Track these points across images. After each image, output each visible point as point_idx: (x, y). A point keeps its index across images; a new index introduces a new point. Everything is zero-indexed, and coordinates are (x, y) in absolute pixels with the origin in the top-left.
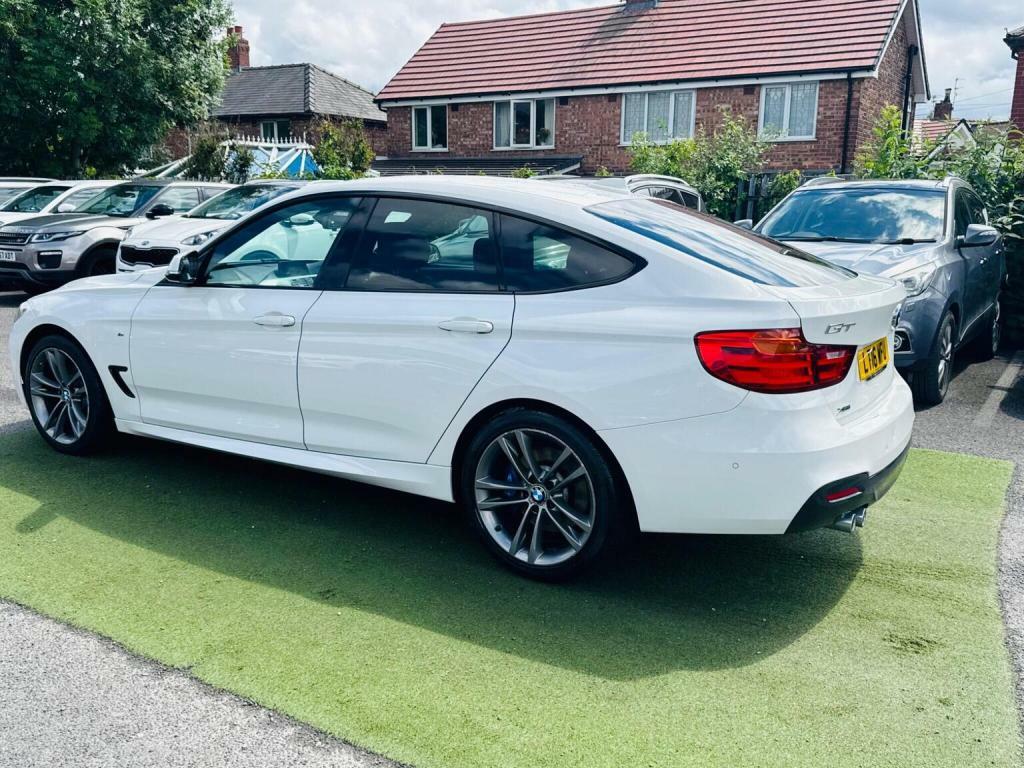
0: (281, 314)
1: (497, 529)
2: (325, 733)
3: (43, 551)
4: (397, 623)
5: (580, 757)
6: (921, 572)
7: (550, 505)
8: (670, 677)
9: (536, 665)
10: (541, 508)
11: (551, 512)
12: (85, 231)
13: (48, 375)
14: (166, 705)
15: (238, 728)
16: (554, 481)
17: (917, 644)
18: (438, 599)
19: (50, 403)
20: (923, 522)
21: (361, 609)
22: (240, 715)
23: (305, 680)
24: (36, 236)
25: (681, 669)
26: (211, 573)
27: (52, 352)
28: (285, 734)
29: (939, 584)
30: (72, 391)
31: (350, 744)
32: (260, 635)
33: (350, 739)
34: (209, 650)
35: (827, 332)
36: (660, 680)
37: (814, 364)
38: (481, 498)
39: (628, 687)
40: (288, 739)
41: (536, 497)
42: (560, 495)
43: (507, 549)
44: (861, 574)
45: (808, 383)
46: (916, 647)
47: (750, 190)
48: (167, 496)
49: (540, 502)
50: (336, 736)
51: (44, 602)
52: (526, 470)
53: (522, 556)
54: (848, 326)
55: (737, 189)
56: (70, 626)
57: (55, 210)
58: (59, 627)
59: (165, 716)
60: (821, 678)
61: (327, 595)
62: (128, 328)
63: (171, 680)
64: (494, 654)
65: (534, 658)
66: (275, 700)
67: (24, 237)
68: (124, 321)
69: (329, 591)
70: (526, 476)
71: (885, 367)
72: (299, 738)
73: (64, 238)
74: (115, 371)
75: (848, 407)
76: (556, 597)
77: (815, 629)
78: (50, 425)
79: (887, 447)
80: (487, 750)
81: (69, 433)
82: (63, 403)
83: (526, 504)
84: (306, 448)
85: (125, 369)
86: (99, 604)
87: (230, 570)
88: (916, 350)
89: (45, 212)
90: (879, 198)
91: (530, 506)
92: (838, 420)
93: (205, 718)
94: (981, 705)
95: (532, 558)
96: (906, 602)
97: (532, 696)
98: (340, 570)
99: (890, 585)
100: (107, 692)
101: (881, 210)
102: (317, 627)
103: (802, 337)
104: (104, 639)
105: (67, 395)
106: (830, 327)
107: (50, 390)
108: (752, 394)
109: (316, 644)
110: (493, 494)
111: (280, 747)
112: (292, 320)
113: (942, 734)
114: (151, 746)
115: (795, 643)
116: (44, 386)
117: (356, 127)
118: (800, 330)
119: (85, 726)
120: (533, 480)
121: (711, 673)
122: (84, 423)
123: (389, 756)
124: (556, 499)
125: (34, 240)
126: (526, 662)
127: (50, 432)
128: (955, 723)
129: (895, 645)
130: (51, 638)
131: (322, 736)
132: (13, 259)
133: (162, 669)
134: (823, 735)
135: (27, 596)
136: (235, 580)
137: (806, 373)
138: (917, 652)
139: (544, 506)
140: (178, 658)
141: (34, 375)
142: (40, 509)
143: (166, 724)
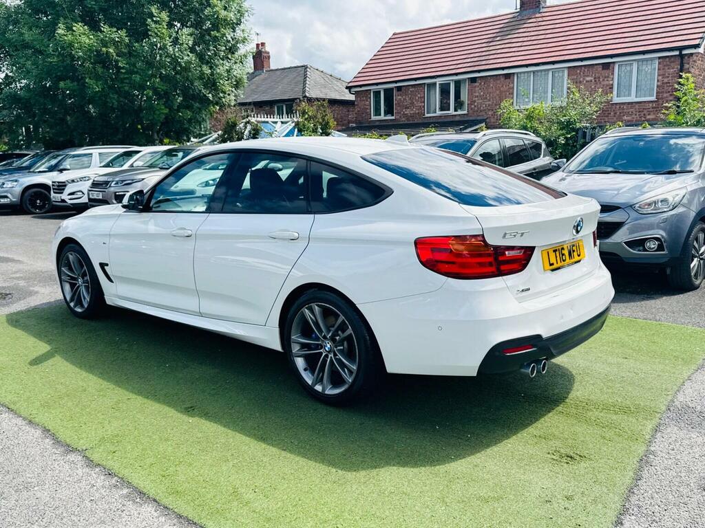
0: (185, 229)
1: (305, 370)
2: (145, 494)
3: (37, 377)
4: (223, 429)
5: (295, 517)
6: (606, 408)
7: (335, 355)
8: (383, 470)
9: (297, 458)
10: (330, 356)
11: (336, 359)
12: (143, 179)
13: (71, 269)
14: (60, 471)
15: (95, 488)
16: (337, 338)
17: (571, 457)
18: (257, 414)
19: (72, 286)
20: (628, 374)
21: (206, 419)
22: (101, 480)
23: (148, 461)
24: (114, 182)
25: (394, 465)
26: (127, 393)
27: (71, 254)
28: (121, 493)
29: (614, 417)
30: (83, 278)
31: (157, 502)
32: (136, 432)
33: (157, 498)
34: (102, 440)
35: (504, 237)
36: (375, 472)
37: (496, 259)
38: (295, 348)
39: (350, 475)
40: (122, 496)
41: (327, 349)
42: (342, 348)
43: (310, 382)
44: (560, 408)
45: (493, 272)
46: (569, 459)
47: (587, 138)
48: (126, 345)
49: (329, 352)
50: (151, 496)
51: (22, 407)
52: (320, 331)
53: (319, 388)
54: (522, 234)
55: (577, 137)
56: (30, 422)
57: (132, 166)
58: (24, 423)
59: (56, 478)
60: (486, 477)
61: (189, 410)
62: (108, 239)
63: (72, 457)
64: (274, 450)
65: (299, 454)
66: (125, 473)
67: (107, 183)
68: (107, 235)
69: (191, 407)
70: (321, 335)
71: (579, 261)
72: (127, 496)
73: (132, 183)
74: (102, 265)
75: (528, 289)
76: (335, 415)
77: (502, 444)
78: (72, 300)
79: (562, 317)
80: (237, 510)
81: (82, 306)
82: (79, 286)
83: (321, 353)
84: (201, 315)
85: (107, 265)
86: (53, 409)
87: (139, 393)
88: (670, 250)
89: (126, 167)
90: (680, 141)
91: (324, 354)
92: (516, 299)
93: (79, 481)
94: (595, 501)
95: (324, 389)
96: (580, 429)
97: (284, 479)
98: (206, 394)
99: (576, 417)
100: (30, 462)
101: (681, 149)
102: (173, 429)
103: (484, 241)
104: (46, 431)
105: (80, 280)
106: (506, 234)
107: (72, 278)
108: (450, 279)
109: (167, 440)
110: (303, 346)
111: (114, 500)
112: (190, 232)
113: (554, 519)
114: (38, 495)
115: (483, 452)
116: (69, 276)
117: (323, 105)
118: (483, 236)
119: (8, 482)
120: (325, 337)
121: (412, 469)
122: (88, 299)
123: (176, 510)
124: (339, 350)
125: (112, 185)
126: (292, 456)
127: (72, 304)
128: (569, 512)
129: (554, 457)
130: (16, 429)
131: (142, 495)
132: (101, 197)
133: (69, 449)
134: (469, 514)
135: (14, 403)
136: (139, 398)
137: (491, 264)
138: (567, 463)
139: (331, 355)
140: (82, 444)
141: (63, 268)
142: (48, 352)
143: (55, 482)
